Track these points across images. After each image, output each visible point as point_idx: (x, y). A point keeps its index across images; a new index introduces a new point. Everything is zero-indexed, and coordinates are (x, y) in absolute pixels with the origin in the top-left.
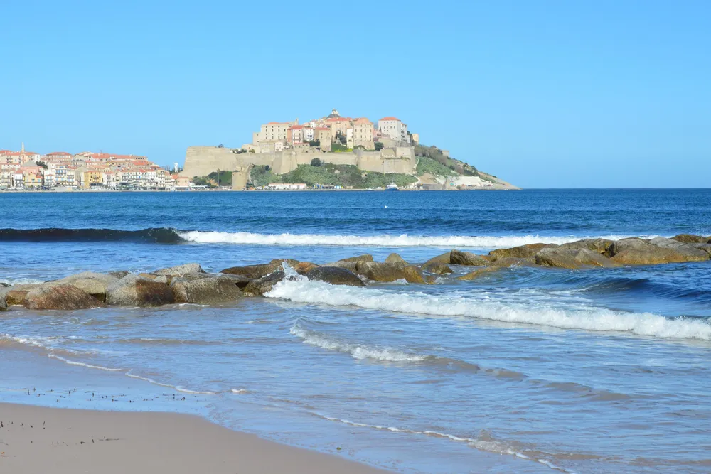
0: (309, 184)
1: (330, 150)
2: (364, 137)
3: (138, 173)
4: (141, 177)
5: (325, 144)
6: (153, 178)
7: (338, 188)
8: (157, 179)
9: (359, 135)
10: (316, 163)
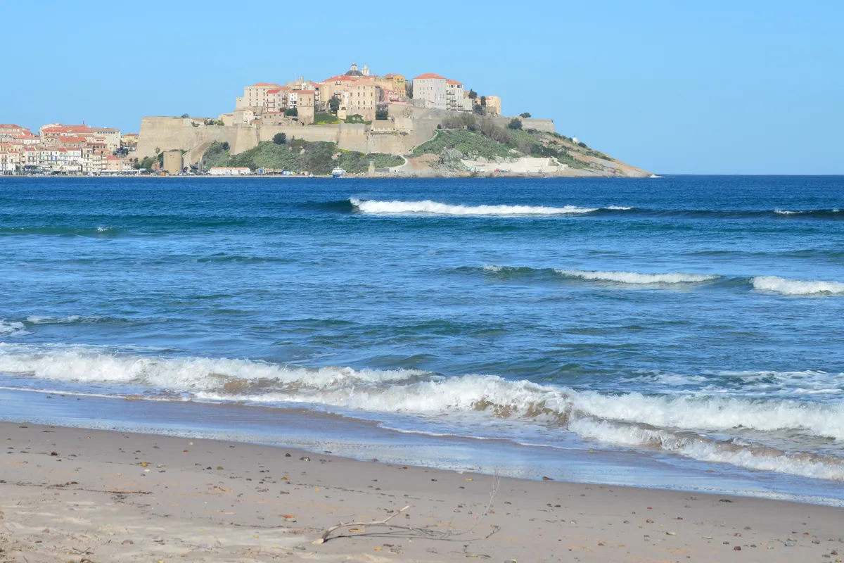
0: (253, 168)
1: (312, 120)
2: (362, 103)
3: (54, 153)
4: (59, 158)
5: (306, 112)
6: (75, 159)
7: (287, 174)
8: (81, 161)
9: (358, 99)
10: (280, 139)
